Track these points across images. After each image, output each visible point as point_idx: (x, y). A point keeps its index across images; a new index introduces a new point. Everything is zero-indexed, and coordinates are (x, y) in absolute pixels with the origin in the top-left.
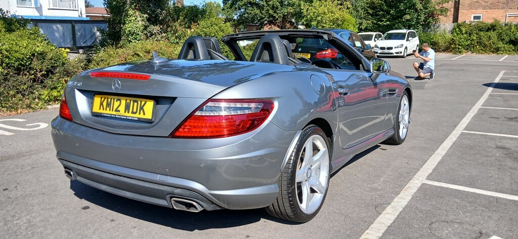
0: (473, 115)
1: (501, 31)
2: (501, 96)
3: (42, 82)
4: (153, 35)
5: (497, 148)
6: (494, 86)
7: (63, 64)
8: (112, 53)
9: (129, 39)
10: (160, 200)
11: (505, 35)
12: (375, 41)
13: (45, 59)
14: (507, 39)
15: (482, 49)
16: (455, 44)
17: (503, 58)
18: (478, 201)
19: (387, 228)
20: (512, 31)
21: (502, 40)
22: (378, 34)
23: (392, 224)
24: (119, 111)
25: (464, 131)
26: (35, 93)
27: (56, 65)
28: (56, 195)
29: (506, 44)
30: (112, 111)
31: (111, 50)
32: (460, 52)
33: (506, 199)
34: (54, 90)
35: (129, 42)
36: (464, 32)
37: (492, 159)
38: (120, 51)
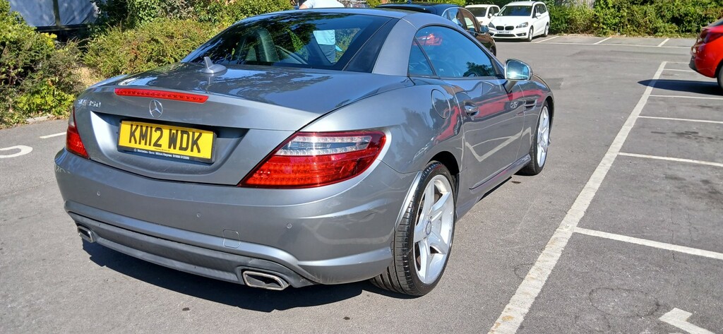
0: (630, 128)
1: (661, 4)
2: (664, 100)
3: (18, 84)
4: (175, 8)
5: (666, 178)
6: (654, 84)
7: (49, 56)
8: (117, 37)
9: (140, 15)
10: (226, 273)
11: (666, 11)
12: (489, 17)
13: (20, 50)
14: (669, 16)
15: (634, 30)
16: (598, 22)
17: (663, 43)
18: (649, 258)
19: (533, 300)
20: (676, 4)
21: (662, 17)
22: (494, 7)
23: (539, 294)
24: (160, 146)
25: (621, 154)
26: (8, 100)
27: (37, 58)
28: (63, 261)
29: (668, 22)
30: (150, 145)
31: (115, 33)
32: (605, 34)
33: (686, 254)
34: (36, 96)
35: (140, 20)
36: (610, 5)
37: (661, 195)
38: (130, 33)
